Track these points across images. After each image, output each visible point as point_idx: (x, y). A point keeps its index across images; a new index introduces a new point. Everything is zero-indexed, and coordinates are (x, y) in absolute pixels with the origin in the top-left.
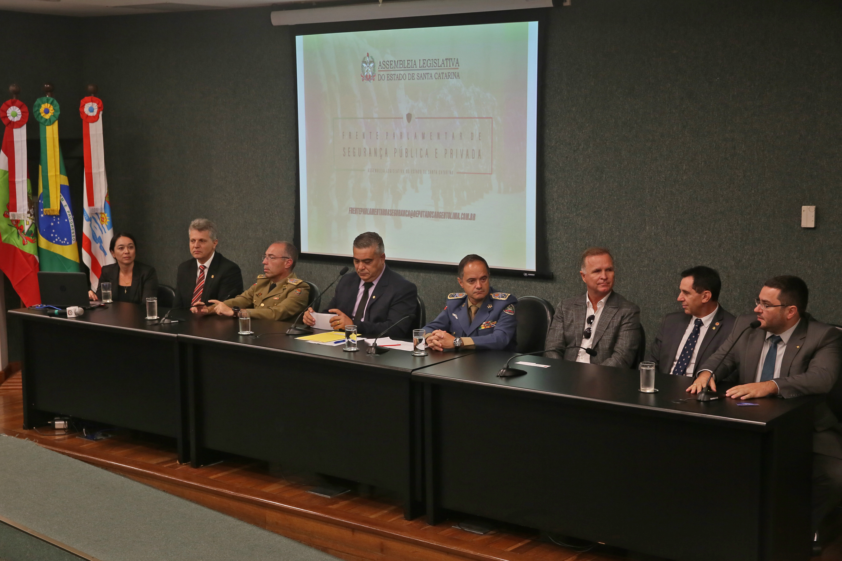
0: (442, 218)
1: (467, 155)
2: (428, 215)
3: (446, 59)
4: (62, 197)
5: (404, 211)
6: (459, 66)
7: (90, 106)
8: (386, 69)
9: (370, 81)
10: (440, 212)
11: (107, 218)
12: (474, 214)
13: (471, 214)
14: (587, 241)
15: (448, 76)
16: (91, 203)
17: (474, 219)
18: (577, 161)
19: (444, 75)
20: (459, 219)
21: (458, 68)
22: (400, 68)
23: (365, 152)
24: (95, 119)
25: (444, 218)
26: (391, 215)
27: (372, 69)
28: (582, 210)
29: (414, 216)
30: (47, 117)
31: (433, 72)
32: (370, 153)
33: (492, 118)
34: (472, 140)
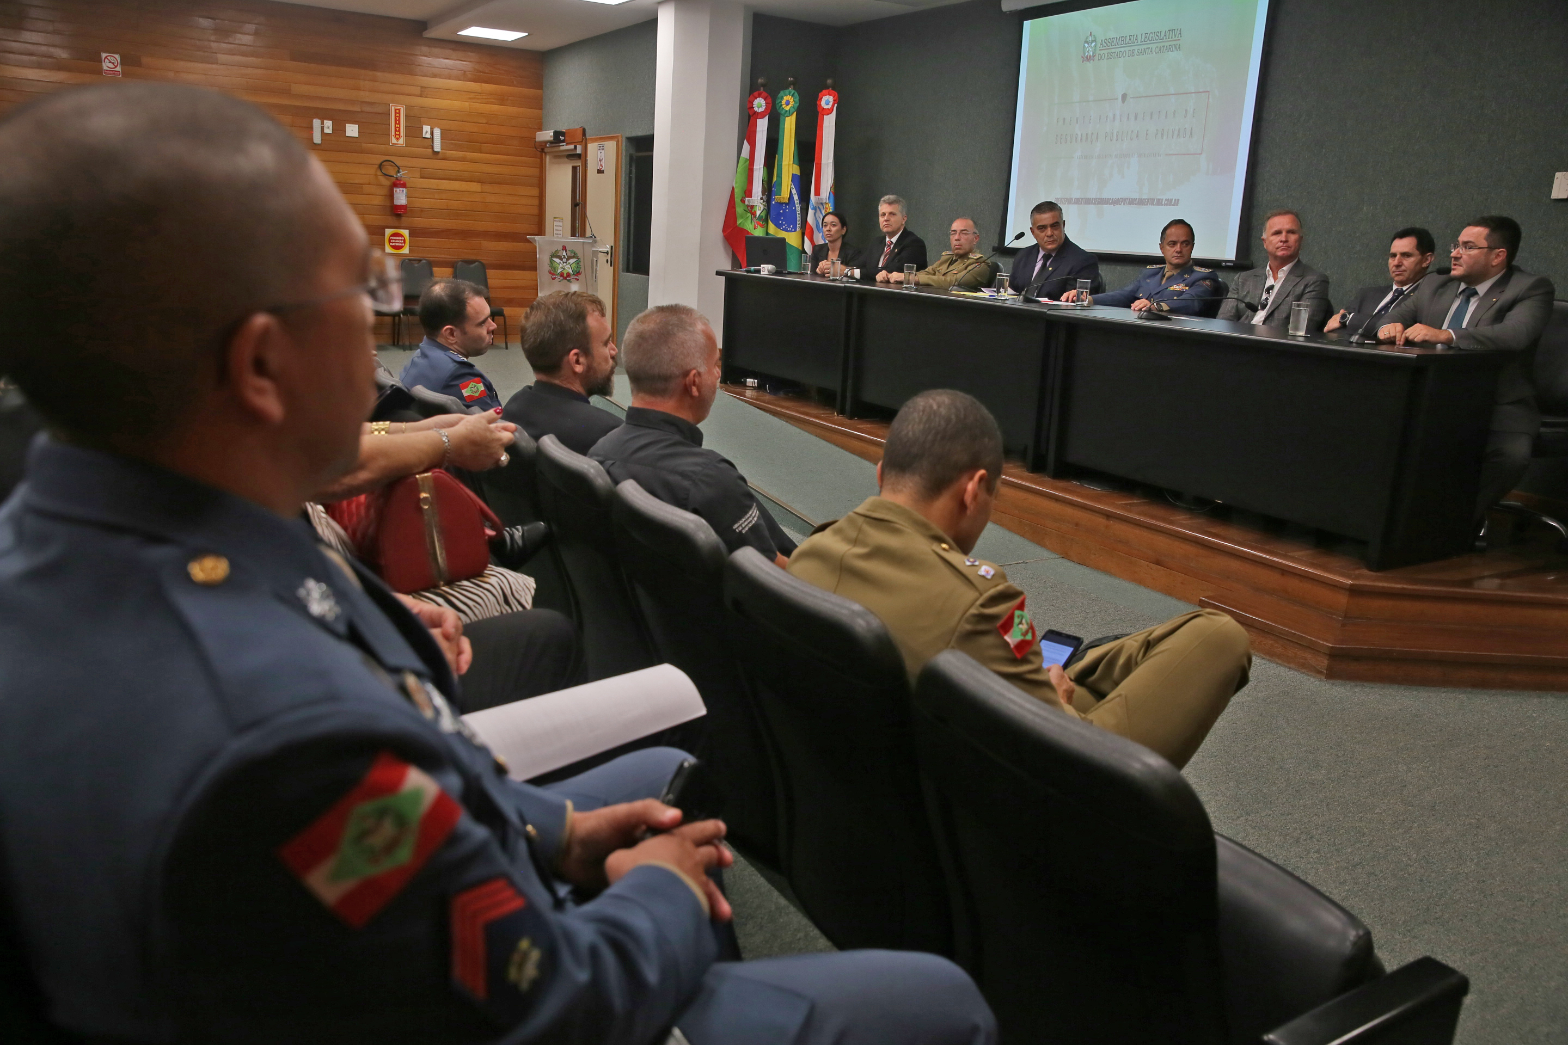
0: (1145, 205)
1: (1179, 135)
2: (1132, 202)
3: (1169, 30)
4: (793, 186)
5: (1108, 199)
6: (1181, 37)
7: (826, 99)
8: (1107, 47)
9: (1089, 62)
10: (1144, 199)
11: (830, 208)
12: (1178, 200)
13: (1175, 200)
15: (1169, 49)
16: (817, 193)
17: (1177, 205)
18: (1296, 135)
19: (1164, 48)
20: (1162, 205)
21: (1179, 40)
22: (1121, 44)
23: (1076, 138)
24: (829, 112)
25: (1147, 205)
26: (1095, 204)
27: (1094, 48)
29: (1117, 205)
30: (787, 108)
31: (1154, 46)
32: (1081, 139)
33: (1209, 92)
34: (1185, 117)
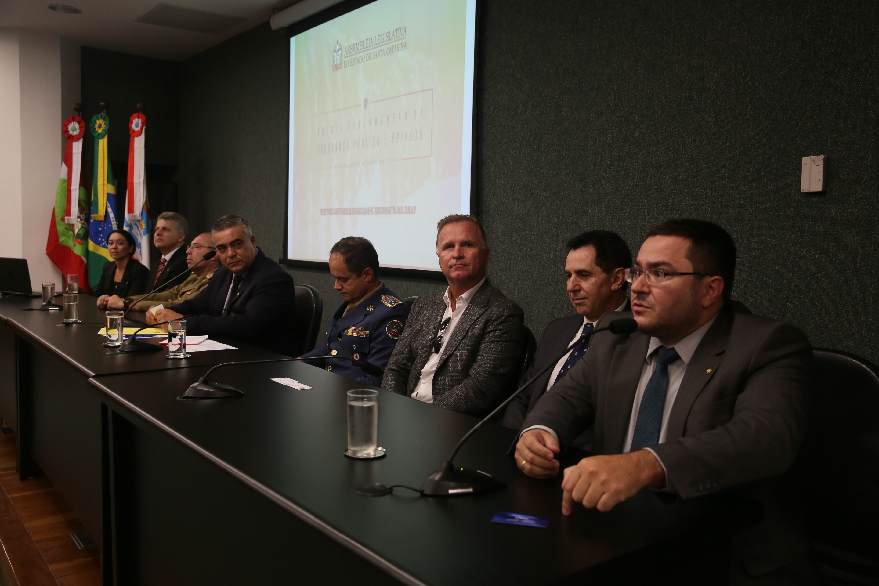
0: (388, 214)
1: (411, 137)
2: (377, 211)
3: (396, 30)
4: (108, 204)
5: (359, 208)
6: (406, 35)
7: (136, 121)
8: (350, 54)
9: (338, 70)
10: (387, 207)
11: (144, 224)
12: (415, 207)
13: (413, 207)
14: (523, 234)
15: (397, 49)
16: (131, 211)
17: (414, 213)
18: (515, 129)
19: (394, 48)
20: (402, 213)
21: (405, 38)
22: (360, 50)
23: (333, 148)
24: (139, 134)
25: (390, 213)
26: (350, 214)
27: (340, 57)
28: (518, 193)
29: (367, 214)
30: (100, 131)
31: (385, 47)
32: (336, 148)
33: (432, 89)
34: (415, 118)
